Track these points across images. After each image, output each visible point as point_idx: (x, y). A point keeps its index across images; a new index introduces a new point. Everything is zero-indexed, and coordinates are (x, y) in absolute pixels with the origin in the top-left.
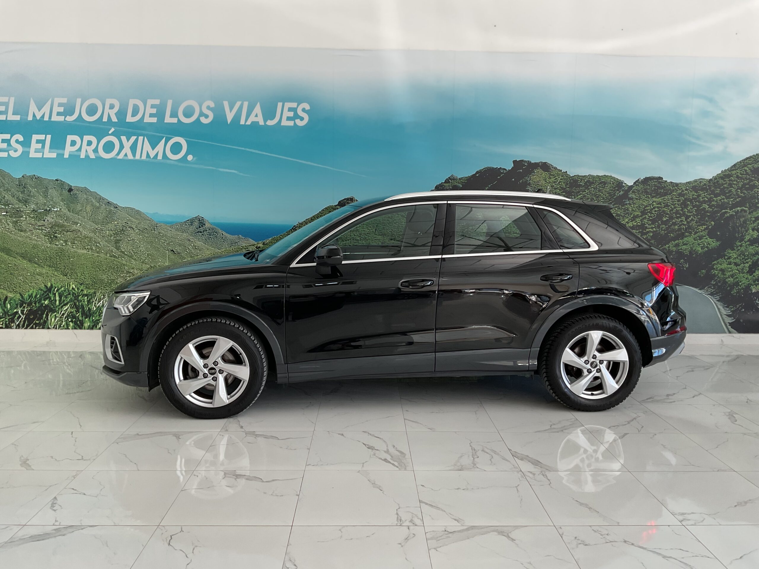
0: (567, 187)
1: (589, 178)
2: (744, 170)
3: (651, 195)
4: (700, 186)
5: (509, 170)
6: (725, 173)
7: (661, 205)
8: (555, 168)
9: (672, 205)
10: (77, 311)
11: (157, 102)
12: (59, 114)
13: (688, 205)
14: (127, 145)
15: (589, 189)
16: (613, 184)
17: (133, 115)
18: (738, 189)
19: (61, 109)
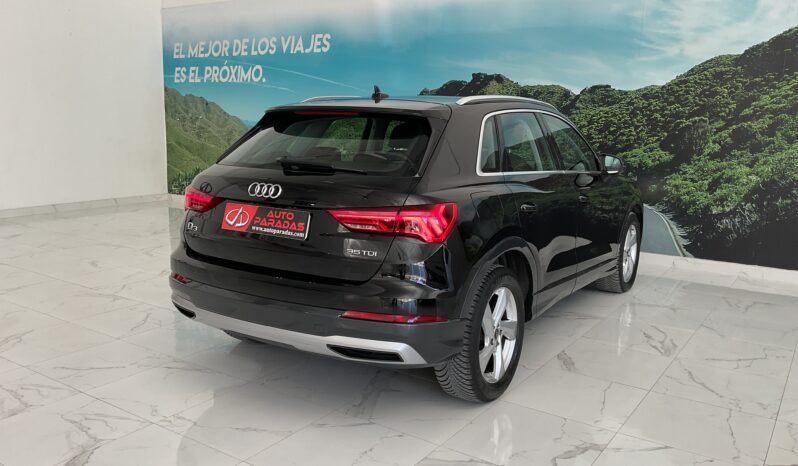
1: (538, 88)
3: (598, 104)
7: (608, 114)
8: (508, 80)
9: (620, 114)
11: (247, 41)
12: (202, 52)
13: (638, 114)
14: (233, 72)
16: (561, 93)
17: (236, 51)
19: (202, 49)
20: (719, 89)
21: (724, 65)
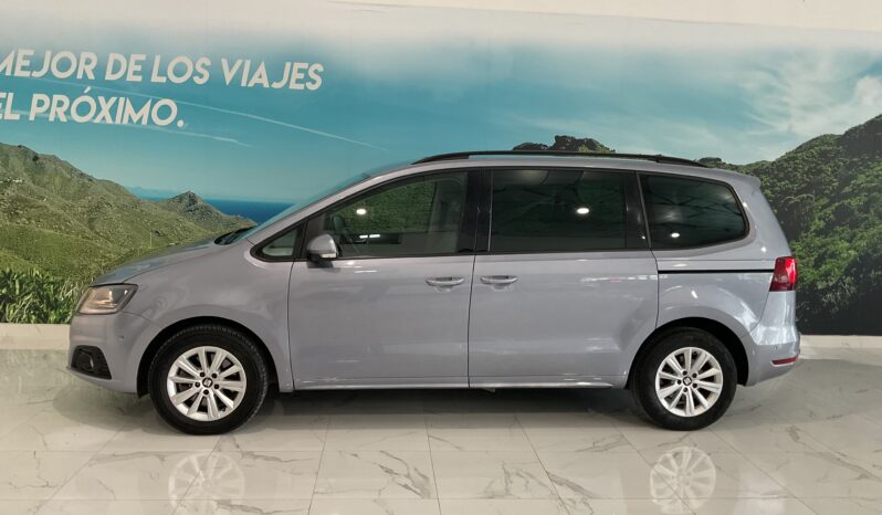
2: (811, 152)
4: (762, 169)
5: (551, 146)
6: (789, 156)
8: (602, 146)
10: (41, 302)
11: (143, 57)
12: (23, 68)
14: (106, 107)
17: (114, 72)
18: (803, 173)
19: (27, 63)
21: (828, 144)
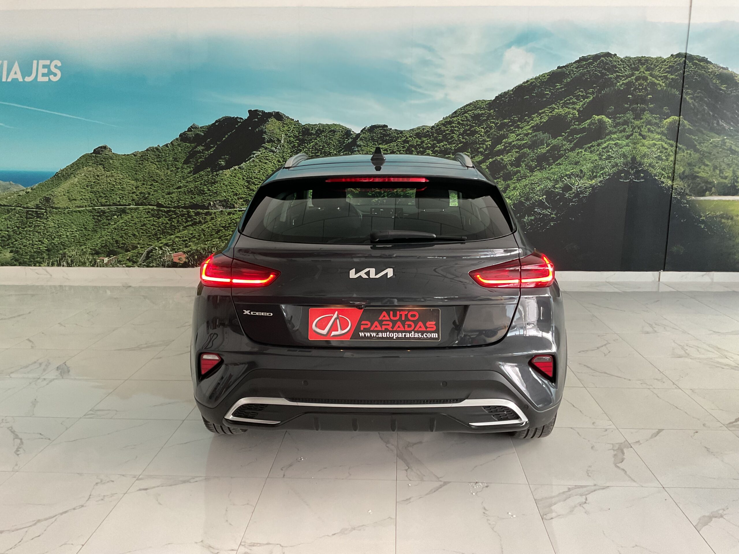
0: (301, 135)
1: (319, 127)
2: (465, 116)
3: (377, 142)
4: (423, 133)
5: (246, 119)
6: (446, 120)
7: (387, 151)
8: (288, 118)
9: (398, 151)
13: (413, 151)
15: (320, 137)
16: (342, 132)
18: (459, 135)
20: (478, 129)
21: (481, 108)
